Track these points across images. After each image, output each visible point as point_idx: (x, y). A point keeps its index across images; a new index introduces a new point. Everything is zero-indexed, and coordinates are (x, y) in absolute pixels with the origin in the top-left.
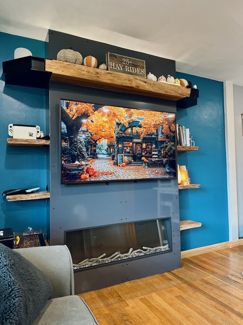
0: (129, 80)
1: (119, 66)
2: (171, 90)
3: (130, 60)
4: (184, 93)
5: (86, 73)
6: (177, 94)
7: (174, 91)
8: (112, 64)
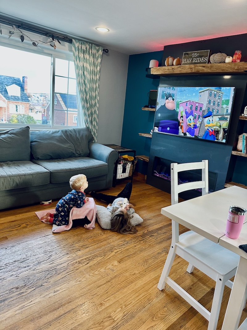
0: (191, 69)
1: (189, 60)
2: (227, 68)
3: (197, 53)
4: (240, 68)
5: (167, 70)
6: (233, 70)
7: (231, 68)
8: (185, 60)
